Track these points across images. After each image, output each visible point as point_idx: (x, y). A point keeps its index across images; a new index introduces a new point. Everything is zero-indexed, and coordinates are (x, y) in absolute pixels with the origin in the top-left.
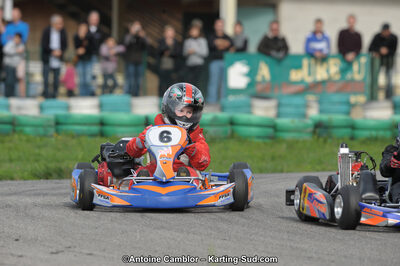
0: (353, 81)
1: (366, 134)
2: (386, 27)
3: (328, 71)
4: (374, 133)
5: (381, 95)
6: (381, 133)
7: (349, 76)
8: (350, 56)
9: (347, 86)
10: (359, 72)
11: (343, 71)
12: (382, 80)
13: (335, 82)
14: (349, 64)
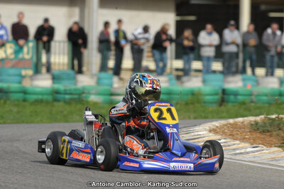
0: (23, 59)
1: (35, 97)
2: (46, 20)
3: (5, 52)
4: (40, 97)
5: (44, 70)
6: (45, 97)
7: (21, 56)
8: (21, 42)
9: (19, 63)
10: (28, 53)
11: (16, 53)
12: (44, 59)
13: (11, 60)
14: (21, 48)
